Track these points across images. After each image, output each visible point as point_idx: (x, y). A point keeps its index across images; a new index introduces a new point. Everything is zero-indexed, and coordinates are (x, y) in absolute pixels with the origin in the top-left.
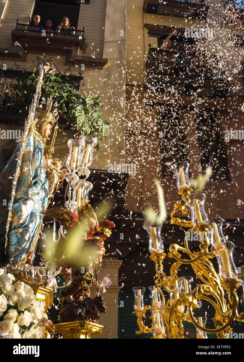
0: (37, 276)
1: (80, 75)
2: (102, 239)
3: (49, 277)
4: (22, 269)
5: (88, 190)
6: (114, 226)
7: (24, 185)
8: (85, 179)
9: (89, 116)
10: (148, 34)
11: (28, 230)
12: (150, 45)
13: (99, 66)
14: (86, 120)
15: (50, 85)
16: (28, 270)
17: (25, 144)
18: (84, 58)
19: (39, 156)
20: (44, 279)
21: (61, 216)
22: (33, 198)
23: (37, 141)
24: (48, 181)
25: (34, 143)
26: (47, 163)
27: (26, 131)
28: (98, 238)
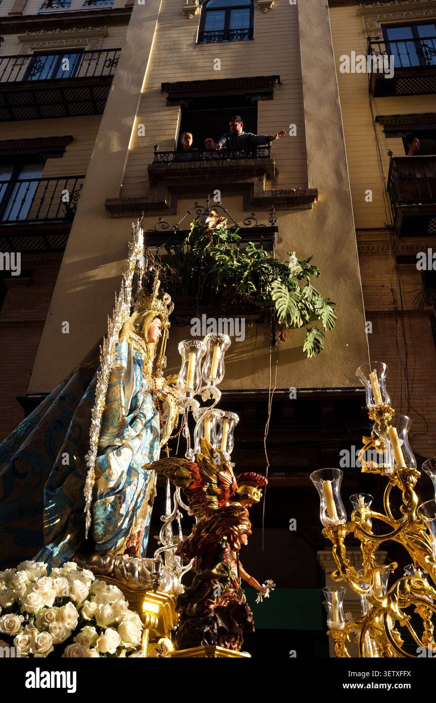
0: (142, 573)
1: (273, 224)
2: (247, 505)
3: (161, 574)
4: (117, 563)
5: (232, 424)
6: (265, 482)
7: (112, 424)
8: (213, 406)
9: (298, 294)
10: (384, 133)
11: (123, 498)
12: (390, 153)
13: (304, 203)
14: (293, 303)
15: (222, 249)
16: (128, 565)
17: (112, 357)
18: (275, 193)
19: (137, 372)
20: (153, 578)
21: (175, 471)
22: (130, 443)
23: (134, 349)
24: (159, 415)
25: (129, 353)
26: (155, 385)
27: (111, 335)
28: (238, 504)
